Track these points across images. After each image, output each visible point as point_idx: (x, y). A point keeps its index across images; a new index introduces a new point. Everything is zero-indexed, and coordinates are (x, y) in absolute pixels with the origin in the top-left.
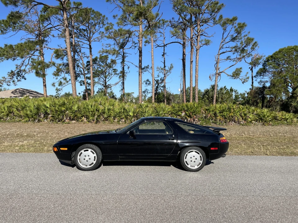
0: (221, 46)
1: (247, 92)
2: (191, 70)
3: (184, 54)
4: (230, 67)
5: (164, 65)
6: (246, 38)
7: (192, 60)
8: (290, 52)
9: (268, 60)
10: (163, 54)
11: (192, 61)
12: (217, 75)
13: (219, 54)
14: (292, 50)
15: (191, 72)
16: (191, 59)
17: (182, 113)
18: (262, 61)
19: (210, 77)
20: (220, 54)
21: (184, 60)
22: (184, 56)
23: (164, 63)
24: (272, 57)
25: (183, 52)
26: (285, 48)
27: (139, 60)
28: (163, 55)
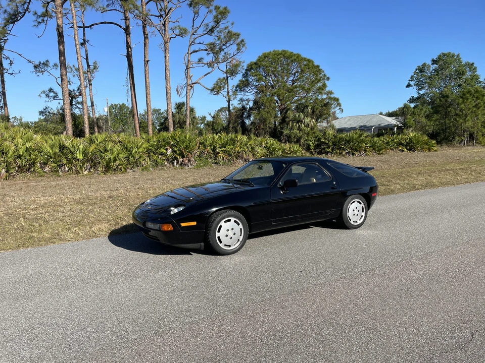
0: (192, 40)
1: (213, 115)
2: (147, 76)
3: (128, 46)
4: (206, 75)
5: (88, 63)
6: (227, 30)
7: (147, 59)
8: (278, 59)
9: (250, 68)
10: (82, 41)
11: (148, 61)
12: (189, 88)
13: (189, 52)
14: (281, 55)
15: (147, 80)
16: (145, 57)
17: (166, 150)
18: (242, 70)
19: (177, 90)
20: (191, 53)
21: (129, 57)
22: (130, 50)
23: (87, 59)
24: (256, 63)
25: (127, 43)
26: (270, 52)
27: (60, 51)
28: (82, 44)
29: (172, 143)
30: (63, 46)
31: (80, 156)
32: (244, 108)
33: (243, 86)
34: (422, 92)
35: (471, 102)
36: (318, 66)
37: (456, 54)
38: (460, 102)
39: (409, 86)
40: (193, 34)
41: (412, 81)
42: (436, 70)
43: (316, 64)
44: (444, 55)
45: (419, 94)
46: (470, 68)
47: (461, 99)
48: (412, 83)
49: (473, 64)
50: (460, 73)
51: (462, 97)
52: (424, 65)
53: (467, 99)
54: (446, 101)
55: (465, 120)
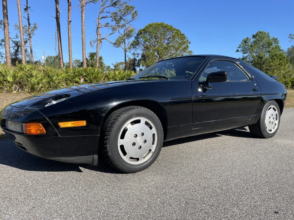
0: (101, 10)
2: (70, 31)
3: (57, 12)
4: (111, 34)
5: (29, 22)
7: (70, 20)
8: (158, 28)
9: (140, 33)
10: (26, 7)
11: (70, 21)
12: (99, 42)
13: (100, 18)
14: (160, 26)
15: (70, 34)
16: (68, 19)
17: (80, 79)
18: (134, 34)
19: (90, 43)
20: (101, 18)
21: (57, 18)
22: (58, 14)
23: (28, 20)
24: (144, 30)
25: (57, 9)
26: (154, 23)
27: (3, 5)
28: (26, 9)
29: (84, 74)
30: (6, 3)
31: (10, 79)
32: (135, 59)
33: (135, 44)
34: (245, 55)
35: (277, 62)
36: (183, 35)
37: (267, 33)
38: (270, 61)
39: (238, 51)
40: (102, 6)
41: (240, 48)
42: (254, 42)
43: (182, 33)
44: (260, 33)
45: (243, 56)
46: (275, 42)
47: (271, 60)
48: (240, 49)
49: (277, 39)
50: (270, 44)
51: (271, 58)
52: (247, 38)
53: (275, 60)
54: (261, 60)
55: (273, 72)
